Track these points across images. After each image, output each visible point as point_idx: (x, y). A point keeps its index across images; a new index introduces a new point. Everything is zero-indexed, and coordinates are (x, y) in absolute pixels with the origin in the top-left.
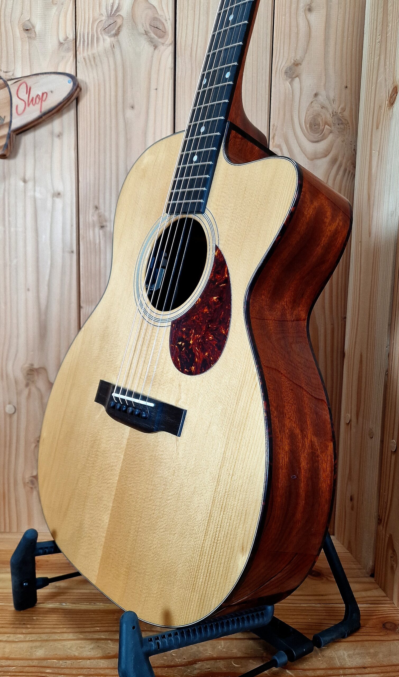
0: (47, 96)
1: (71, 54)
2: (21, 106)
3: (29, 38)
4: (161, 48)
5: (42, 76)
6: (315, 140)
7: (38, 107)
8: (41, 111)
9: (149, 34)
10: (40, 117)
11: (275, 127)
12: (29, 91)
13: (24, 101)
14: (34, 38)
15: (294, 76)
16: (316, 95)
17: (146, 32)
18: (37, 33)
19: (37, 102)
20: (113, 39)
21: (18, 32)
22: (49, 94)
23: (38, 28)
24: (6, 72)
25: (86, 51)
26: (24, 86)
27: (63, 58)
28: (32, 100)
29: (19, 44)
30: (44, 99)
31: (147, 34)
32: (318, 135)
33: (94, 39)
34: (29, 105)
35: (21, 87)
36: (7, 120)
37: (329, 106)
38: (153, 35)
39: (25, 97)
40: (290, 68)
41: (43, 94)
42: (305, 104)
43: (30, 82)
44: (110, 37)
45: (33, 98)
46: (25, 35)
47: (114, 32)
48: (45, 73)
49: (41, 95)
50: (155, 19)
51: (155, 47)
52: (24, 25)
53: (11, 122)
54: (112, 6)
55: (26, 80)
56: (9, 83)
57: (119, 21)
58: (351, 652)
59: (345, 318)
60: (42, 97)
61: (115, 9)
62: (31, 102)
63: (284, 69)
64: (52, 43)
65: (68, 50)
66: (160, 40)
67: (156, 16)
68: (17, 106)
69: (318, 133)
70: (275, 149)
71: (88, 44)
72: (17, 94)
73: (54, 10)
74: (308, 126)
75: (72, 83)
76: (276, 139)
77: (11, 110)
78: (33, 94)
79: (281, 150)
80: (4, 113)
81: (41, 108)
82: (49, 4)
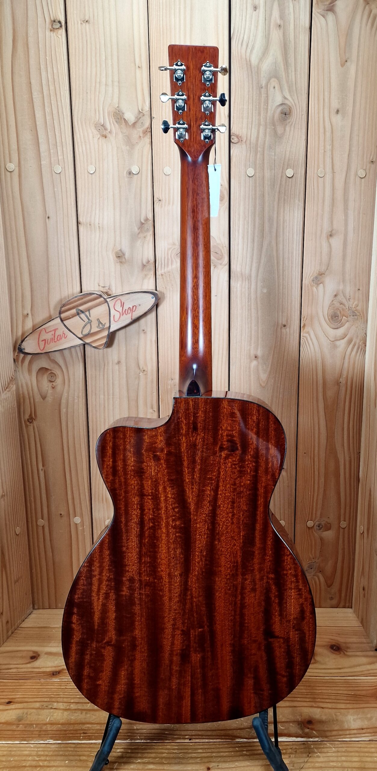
0: (136, 308)
1: (152, 272)
2: (117, 315)
3: (121, 262)
4: (218, 267)
5: (132, 294)
6: (336, 327)
7: (129, 316)
8: (132, 319)
10: (131, 323)
11: (305, 319)
12: (122, 305)
13: (119, 312)
14: (124, 262)
15: (319, 283)
16: (336, 296)
18: (127, 259)
19: (129, 312)
21: (112, 259)
22: (138, 307)
23: (127, 255)
24: (104, 287)
25: (163, 269)
26: (119, 302)
27: (146, 275)
29: (112, 265)
30: (134, 310)
32: (337, 324)
33: (169, 262)
34: (123, 315)
35: (117, 302)
36: (107, 325)
37: (346, 303)
38: (213, 258)
39: (120, 309)
40: (316, 278)
41: (133, 307)
42: (327, 303)
43: (123, 299)
45: (126, 310)
46: (117, 260)
48: (135, 292)
49: (131, 307)
50: (215, 246)
51: (215, 266)
52: (116, 253)
53: (110, 326)
55: (120, 297)
56: (108, 300)
58: (355, 717)
59: (360, 453)
60: (132, 309)
62: (124, 313)
63: (312, 278)
64: (138, 266)
65: (150, 270)
66: (219, 261)
67: (216, 244)
68: (114, 316)
69: (338, 322)
70: (305, 335)
71: (164, 265)
72: (114, 307)
73: (139, 243)
74: (330, 317)
75: (154, 298)
76: (306, 328)
77: (110, 319)
78: (126, 307)
79: (310, 335)
80: (105, 321)
81: (132, 316)
82: (134, 238)
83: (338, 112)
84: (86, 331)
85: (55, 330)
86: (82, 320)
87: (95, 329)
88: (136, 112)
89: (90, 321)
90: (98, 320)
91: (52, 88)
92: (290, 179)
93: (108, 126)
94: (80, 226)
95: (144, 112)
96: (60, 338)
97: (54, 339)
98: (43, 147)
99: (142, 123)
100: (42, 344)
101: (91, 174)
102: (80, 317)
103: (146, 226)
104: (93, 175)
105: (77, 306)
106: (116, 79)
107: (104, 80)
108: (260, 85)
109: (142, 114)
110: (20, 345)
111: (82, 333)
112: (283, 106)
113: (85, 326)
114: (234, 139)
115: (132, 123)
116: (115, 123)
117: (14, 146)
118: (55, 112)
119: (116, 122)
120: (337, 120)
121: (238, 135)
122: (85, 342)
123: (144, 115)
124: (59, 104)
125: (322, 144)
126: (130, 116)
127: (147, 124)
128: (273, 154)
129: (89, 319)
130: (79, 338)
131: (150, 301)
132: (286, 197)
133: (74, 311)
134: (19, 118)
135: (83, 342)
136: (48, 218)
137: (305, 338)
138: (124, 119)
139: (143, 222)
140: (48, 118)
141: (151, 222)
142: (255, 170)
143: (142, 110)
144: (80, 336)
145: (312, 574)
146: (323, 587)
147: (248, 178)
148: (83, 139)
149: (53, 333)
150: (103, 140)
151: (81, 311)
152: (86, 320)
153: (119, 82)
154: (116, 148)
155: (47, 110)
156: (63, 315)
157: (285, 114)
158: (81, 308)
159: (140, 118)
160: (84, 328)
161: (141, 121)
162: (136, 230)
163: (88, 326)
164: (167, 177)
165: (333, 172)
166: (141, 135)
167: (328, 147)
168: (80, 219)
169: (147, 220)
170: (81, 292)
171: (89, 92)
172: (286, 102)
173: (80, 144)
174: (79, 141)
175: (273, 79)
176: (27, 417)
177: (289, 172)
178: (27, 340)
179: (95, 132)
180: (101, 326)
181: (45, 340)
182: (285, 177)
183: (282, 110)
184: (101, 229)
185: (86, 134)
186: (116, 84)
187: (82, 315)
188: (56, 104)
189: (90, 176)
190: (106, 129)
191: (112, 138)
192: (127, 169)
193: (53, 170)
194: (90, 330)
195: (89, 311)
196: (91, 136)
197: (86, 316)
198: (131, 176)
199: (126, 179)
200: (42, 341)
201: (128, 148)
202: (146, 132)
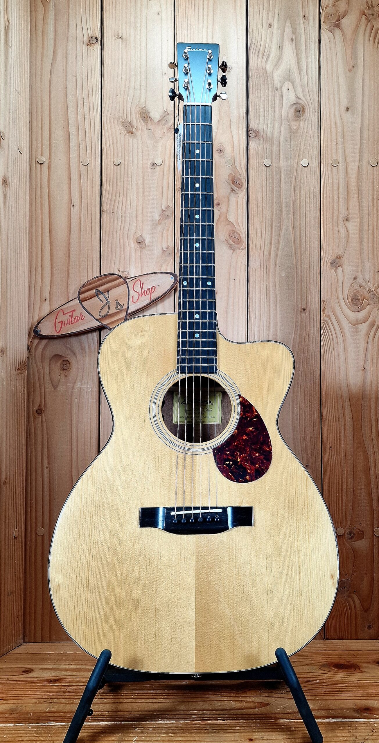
0: (155, 289)
1: (172, 257)
2: (136, 296)
3: (141, 248)
4: (238, 251)
5: (152, 275)
6: (356, 310)
7: (148, 296)
8: (150, 300)
9: (228, 242)
10: (149, 304)
11: (325, 303)
12: (142, 286)
13: (138, 293)
14: (144, 248)
15: (337, 266)
16: (355, 278)
17: (226, 240)
18: (146, 244)
19: (148, 293)
21: (133, 244)
22: (157, 287)
23: (148, 240)
24: (123, 272)
26: (138, 282)
27: (165, 260)
29: (133, 252)
30: (153, 291)
31: (227, 242)
32: (358, 307)
34: (141, 296)
35: (136, 283)
36: (125, 306)
37: (366, 286)
38: (231, 242)
39: (139, 290)
40: (335, 261)
41: (152, 288)
42: (347, 285)
43: (143, 279)
45: (145, 290)
46: (138, 246)
48: (154, 273)
50: (233, 231)
51: (233, 250)
52: (137, 239)
53: (128, 307)
55: (140, 278)
56: (128, 281)
60: (151, 290)
62: (143, 293)
63: (330, 262)
64: (157, 251)
65: (169, 255)
66: (237, 245)
67: (234, 229)
68: (133, 296)
69: (359, 305)
70: (325, 319)
72: (133, 288)
73: (159, 228)
74: (350, 300)
75: (174, 278)
76: (326, 311)
77: (128, 300)
78: (145, 288)
79: (330, 319)
80: (123, 302)
81: (150, 298)
82: (156, 224)
83: (347, 109)
84: (104, 313)
85: (73, 311)
86: (101, 301)
87: (113, 311)
88: (161, 111)
89: (108, 303)
90: (117, 301)
92: (306, 168)
93: (135, 123)
94: (103, 213)
96: (77, 319)
97: (71, 321)
98: (73, 143)
99: (166, 121)
100: (58, 326)
101: (117, 165)
102: (99, 299)
103: (167, 213)
104: (119, 166)
105: (97, 287)
106: (143, 84)
107: (132, 84)
108: (275, 88)
109: (166, 112)
110: (36, 327)
111: (100, 313)
112: (297, 105)
113: (103, 307)
114: (252, 134)
115: (158, 121)
116: (142, 121)
117: (46, 142)
118: (87, 112)
119: (143, 119)
120: (347, 117)
121: (256, 130)
122: (102, 324)
123: (168, 114)
124: (91, 105)
125: (334, 137)
126: (155, 115)
127: (171, 122)
128: (289, 146)
129: (108, 301)
130: (96, 320)
131: (169, 282)
132: (302, 185)
133: (93, 292)
134: (53, 117)
135: (100, 324)
136: (73, 206)
137: (325, 322)
138: (150, 117)
139: (165, 209)
140: (79, 117)
141: (172, 209)
142: (272, 160)
143: (167, 110)
144: (98, 317)
145: (345, 595)
146: (359, 612)
147: (265, 167)
148: (110, 135)
149: (71, 314)
150: (129, 136)
151: (100, 292)
152: (105, 301)
153: (146, 86)
154: (141, 143)
156: (81, 296)
157: (299, 112)
158: (100, 289)
159: (165, 116)
160: (102, 309)
161: (165, 118)
162: (157, 217)
163: (106, 308)
165: (346, 162)
166: (165, 131)
167: (340, 140)
168: (104, 208)
169: (168, 207)
170: (100, 274)
171: (118, 95)
172: (300, 101)
173: (108, 140)
174: (107, 137)
175: (286, 83)
176: (36, 407)
177: (305, 162)
178: (43, 322)
179: (123, 129)
180: (119, 307)
181: (62, 321)
182: (300, 166)
183: (296, 108)
184: (123, 216)
185: (114, 131)
186: (143, 88)
187: (101, 296)
188: (88, 105)
189: (115, 167)
190: (132, 127)
191: (138, 133)
192: (151, 161)
193: (81, 162)
194: (108, 311)
195: (108, 291)
196: (118, 133)
197: (105, 297)
198: (154, 167)
199: (150, 170)
200: (59, 323)
201: (152, 142)
202: (170, 128)
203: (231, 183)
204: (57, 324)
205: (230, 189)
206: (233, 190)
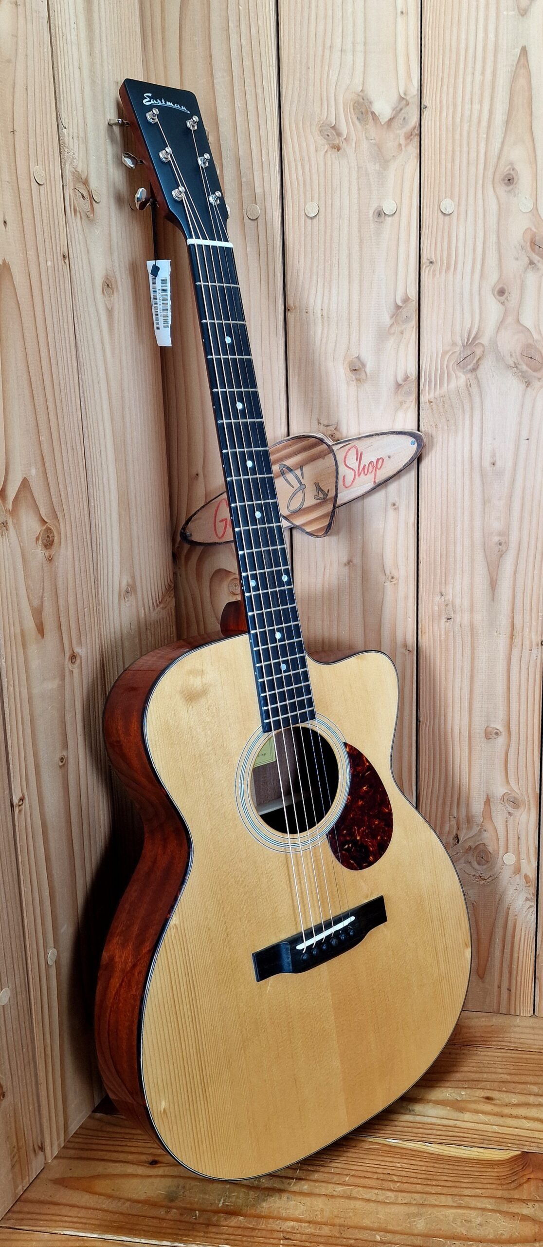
0: (382, 462)
1: (413, 396)
2: (350, 476)
3: (358, 380)
4: (537, 384)
5: (377, 437)
7: (371, 477)
8: (375, 482)
9: (519, 367)
10: (373, 489)
12: (359, 457)
13: (353, 469)
14: (364, 380)
17: (515, 364)
18: (368, 374)
19: (370, 471)
20: (469, 375)
21: (343, 372)
22: (386, 459)
23: (369, 363)
24: (327, 426)
25: (432, 391)
26: (354, 451)
27: (401, 403)
28: (364, 468)
29: (344, 389)
30: (379, 467)
31: (517, 367)
33: (443, 377)
34: (359, 475)
35: (350, 452)
36: (332, 494)
38: (524, 368)
39: (354, 465)
41: (378, 460)
43: (361, 445)
44: (464, 373)
45: (365, 465)
46: (352, 376)
47: (469, 367)
48: (382, 434)
49: (375, 461)
50: (529, 347)
51: (528, 384)
52: (350, 363)
53: (336, 496)
54: (470, 332)
55: (356, 443)
56: (335, 448)
57: (479, 351)
60: (376, 465)
61: (473, 336)
62: (363, 471)
64: (386, 385)
65: (408, 393)
66: (535, 374)
67: (531, 341)
68: (344, 477)
71: (435, 384)
72: (345, 461)
73: (391, 343)
75: (416, 444)
77: (337, 483)
78: (365, 461)
80: (328, 486)
81: (375, 479)
82: (383, 335)
84: (295, 505)
86: (290, 484)
87: (310, 501)
88: (395, 97)
89: (302, 487)
90: (316, 484)
91: (247, 63)
93: (343, 128)
94: (289, 314)
95: (408, 98)
98: (230, 175)
99: (404, 119)
100: (221, 527)
101: (312, 218)
102: (286, 480)
103: (404, 312)
104: (315, 220)
105: (282, 460)
106: (360, 38)
107: (338, 41)
109: (404, 102)
110: (184, 528)
111: (288, 508)
113: (294, 494)
115: (387, 120)
116: (357, 122)
118: (251, 107)
119: (358, 119)
122: (292, 524)
123: (408, 104)
124: (259, 91)
126: (383, 108)
127: (414, 120)
129: (301, 483)
130: (283, 516)
131: (408, 448)
133: (275, 468)
135: (290, 524)
138: (373, 113)
139: (400, 304)
140: (239, 119)
141: (415, 304)
143: (405, 94)
144: (286, 512)
148: (297, 155)
150: (332, 155)
151: (288, 468)
152: (296, 485)
153: (365, 44)
154: (356, 169)
155: (239, 104)
158: (288, 463)
159: (401, 110)
160: (292, 498)
161: (402, 114)
162: (387, 320)
163: (300, 495)
164: (447, 218)
166: (402, 141)
168: (290, 302)
169: (406, 300)
170: (288, 435)
171: (311, 65)
173: (293, 164)
174: (292, 159)
178: (196, 520)
179: (321, 141)
180: (321, 495)
181: (226, 520)
184: (326, 319)
185: (304, 145)
186: (360, 48)
187: (290, 476)
188: (253, 90)
189: (309, 221)
190: (339, 134)
191: (349, 149)
192: (374, 206)
193: (245, 213)
194: (303, 503)
195: (301, 467)
196: (312, 148)
197: (297, 477)
198: (382, 219)
199: (372, 226)
200: (220, 521)
201: (377, 167)
202: (412, 135)
203: (529, 249)
204: (218, 524)
205: (527, 261)
206: (531, 263)
